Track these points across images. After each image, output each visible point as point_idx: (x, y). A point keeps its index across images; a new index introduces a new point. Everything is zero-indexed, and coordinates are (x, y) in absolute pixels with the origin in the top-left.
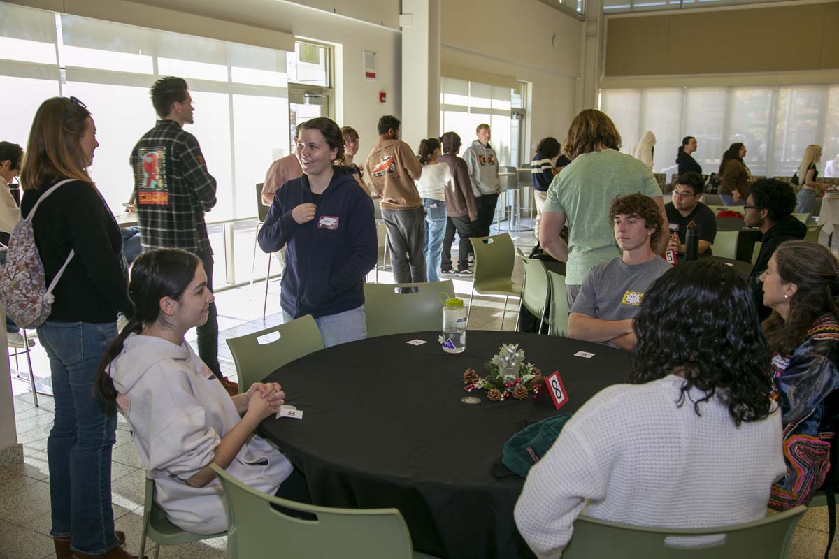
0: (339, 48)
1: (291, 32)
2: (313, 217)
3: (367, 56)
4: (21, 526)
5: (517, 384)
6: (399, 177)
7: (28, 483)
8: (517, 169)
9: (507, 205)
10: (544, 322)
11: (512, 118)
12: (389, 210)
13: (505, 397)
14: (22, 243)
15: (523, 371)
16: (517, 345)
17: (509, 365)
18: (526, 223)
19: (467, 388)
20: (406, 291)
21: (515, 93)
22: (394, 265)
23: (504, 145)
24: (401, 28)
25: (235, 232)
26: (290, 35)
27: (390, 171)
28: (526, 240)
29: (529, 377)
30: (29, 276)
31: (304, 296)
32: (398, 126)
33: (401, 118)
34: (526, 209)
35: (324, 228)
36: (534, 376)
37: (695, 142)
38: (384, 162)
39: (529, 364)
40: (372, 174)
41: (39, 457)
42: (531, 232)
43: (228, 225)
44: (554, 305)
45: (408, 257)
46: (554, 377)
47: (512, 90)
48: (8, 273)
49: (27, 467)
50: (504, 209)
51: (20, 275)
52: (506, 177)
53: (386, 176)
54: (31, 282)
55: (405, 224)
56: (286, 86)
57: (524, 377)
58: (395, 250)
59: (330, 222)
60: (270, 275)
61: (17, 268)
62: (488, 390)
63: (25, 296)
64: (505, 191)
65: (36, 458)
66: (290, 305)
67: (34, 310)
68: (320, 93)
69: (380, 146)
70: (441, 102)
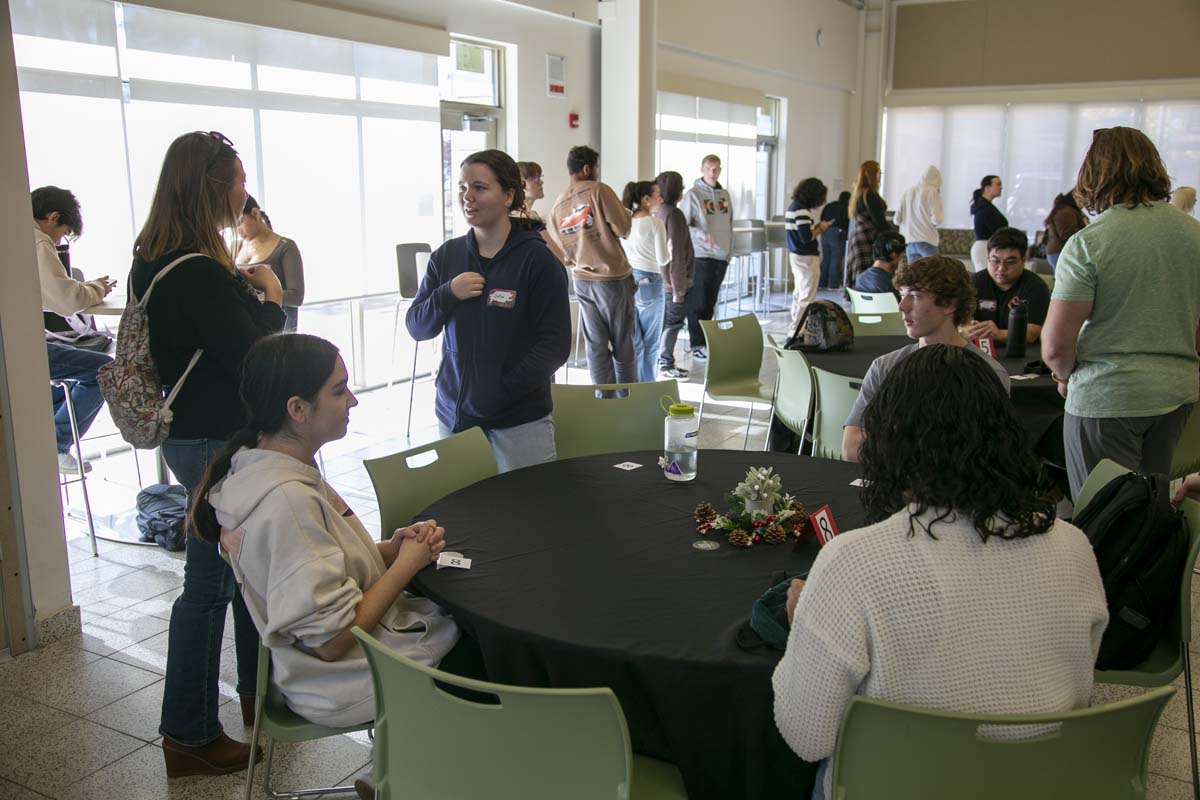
0: (512, 51)
1: (443, 28)
2: (480, 292)
3: (552, 62)
4: (83, 718)
5: (771, 523)
6: (598, 235)
7: (89, 660)
8: (766, 223)
9: (751, 275)
10: (805, 440)
11: (758, 150)
12: (585, 281)
13: (754, 541)
14: (134, 337)
15: (779, 505)
16: (771, 469)
17: (759, 497)
18: (778, 301)
19: (701, 529)
20: (609, 394)
21: (764, 113)
22: (591, 359)
23: (746, 189)
24: (600, 22)
25: (365, 312)
26: (442, 32)
27: (586, 227)
28: (778, 325)
29: (787, 513)
30: (141, 383)
31: (467, 401)
32: (596, 161)
33: (600, 150)
34: (777, 280)
35: (496, 307)
36: (794, 512)
37: (1000, 184)
38: (578, 212)
39: (787, 495)
40: (561, 231)
41: (102, 625)
42: (785, 314)
43: (356, 304)
44: (820, 415)
45: (611, 348)
46: (823, 514)
47: (759, 110)
48: (114, 378)
49: (85, 638)
50: (746, 280)
51: (129, 382)
52: (750, 234)
53: (581, 233)
54: (144, 391)
55: (607, 301)
56: (438, 105)
57: (780, 513)
58: (592, 339)
59: (503, 297)
60: (416, 374)
61: (126, 372)
62: (731, 532)
63: (135, 411)
64: (749, 254)
65: (98, 627)
66: (448, 413)
67: (147, 429)
68: (486, 115)
69: (572, 191)
70: (657, 127)
